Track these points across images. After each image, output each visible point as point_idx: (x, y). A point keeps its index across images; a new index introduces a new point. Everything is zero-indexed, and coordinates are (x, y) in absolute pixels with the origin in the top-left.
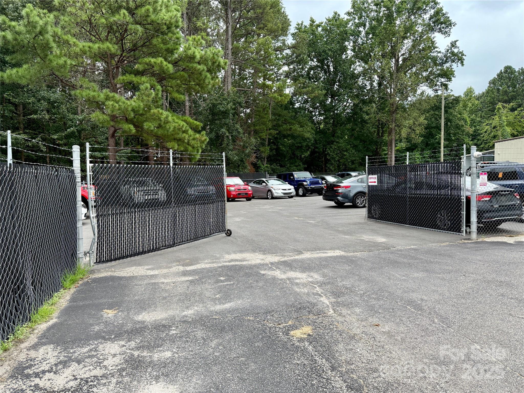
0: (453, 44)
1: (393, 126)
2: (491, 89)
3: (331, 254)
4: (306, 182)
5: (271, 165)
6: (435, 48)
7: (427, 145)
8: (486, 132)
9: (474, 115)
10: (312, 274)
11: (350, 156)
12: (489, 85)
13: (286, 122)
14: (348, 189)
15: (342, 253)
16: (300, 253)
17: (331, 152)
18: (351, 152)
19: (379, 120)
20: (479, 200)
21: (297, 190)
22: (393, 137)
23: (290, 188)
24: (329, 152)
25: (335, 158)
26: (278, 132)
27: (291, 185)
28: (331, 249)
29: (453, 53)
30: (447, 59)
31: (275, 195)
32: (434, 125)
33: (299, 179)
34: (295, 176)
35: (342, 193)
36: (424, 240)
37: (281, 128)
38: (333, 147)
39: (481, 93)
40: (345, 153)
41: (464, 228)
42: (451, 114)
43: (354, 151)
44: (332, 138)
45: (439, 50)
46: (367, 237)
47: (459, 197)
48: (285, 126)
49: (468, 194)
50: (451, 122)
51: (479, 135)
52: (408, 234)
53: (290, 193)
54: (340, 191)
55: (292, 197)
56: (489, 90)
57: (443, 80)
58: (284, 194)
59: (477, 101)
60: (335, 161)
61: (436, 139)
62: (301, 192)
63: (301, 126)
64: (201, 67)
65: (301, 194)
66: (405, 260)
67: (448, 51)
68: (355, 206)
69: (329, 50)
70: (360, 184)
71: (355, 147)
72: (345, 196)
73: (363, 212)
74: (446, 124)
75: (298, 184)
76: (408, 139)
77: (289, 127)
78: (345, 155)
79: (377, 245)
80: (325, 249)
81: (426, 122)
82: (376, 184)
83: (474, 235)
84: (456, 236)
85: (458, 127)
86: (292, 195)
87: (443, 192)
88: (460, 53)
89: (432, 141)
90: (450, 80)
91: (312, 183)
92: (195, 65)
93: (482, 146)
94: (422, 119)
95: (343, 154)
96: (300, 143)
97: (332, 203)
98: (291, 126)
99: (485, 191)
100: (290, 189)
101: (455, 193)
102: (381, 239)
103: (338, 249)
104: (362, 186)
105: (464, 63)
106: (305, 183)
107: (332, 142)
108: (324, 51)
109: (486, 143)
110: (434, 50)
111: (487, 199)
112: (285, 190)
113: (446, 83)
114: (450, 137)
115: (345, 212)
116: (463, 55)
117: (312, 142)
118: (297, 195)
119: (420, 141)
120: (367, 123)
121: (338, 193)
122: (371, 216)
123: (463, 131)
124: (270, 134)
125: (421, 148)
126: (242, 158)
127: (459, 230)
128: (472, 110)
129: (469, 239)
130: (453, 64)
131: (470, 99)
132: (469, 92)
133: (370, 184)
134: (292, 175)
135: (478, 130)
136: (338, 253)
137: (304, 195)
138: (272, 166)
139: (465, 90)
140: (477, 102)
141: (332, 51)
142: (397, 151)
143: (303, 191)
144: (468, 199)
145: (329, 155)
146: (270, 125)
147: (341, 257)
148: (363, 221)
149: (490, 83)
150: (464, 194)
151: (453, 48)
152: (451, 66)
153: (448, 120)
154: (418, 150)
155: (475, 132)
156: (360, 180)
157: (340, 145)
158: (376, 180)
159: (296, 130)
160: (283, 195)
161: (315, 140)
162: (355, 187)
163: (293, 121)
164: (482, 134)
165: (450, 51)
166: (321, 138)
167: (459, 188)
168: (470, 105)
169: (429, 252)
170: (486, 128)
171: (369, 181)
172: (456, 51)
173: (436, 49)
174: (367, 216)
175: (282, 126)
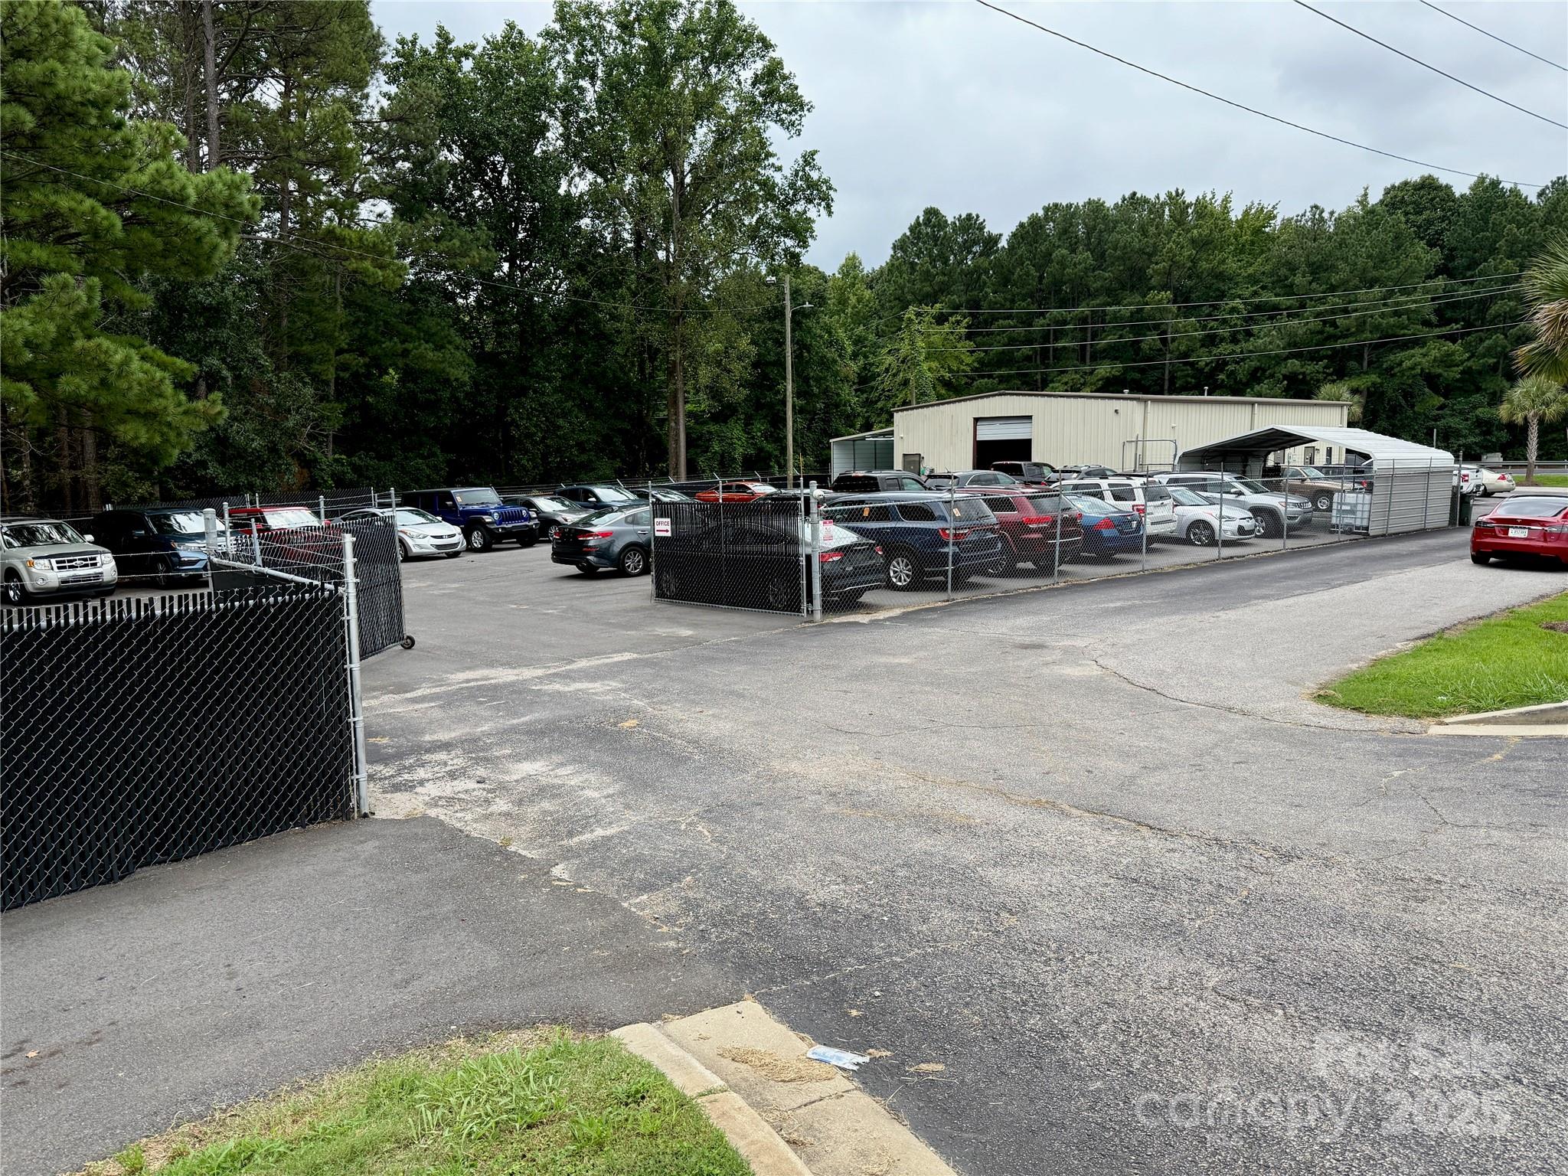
0: (808, 159)
1: (677, 356)
2: (896, 263)
3: (617, 658)
4: (490, 514)
5: (349, 456)
6: (769, 155)
7: (759, 406)
8: (887, 370)
9: (862, 327)
10: (607, 682)
11: (573, 431)
12: (892, 253)
13: (389, 331)
14: (608, 539)
15: (635, 656)
16: (571, 662)
17: (522, 419)
18: (574, 420)
19: (643, 339)
20: (822, 563)
21: (467, 534)
22: (680, 384)
23: (452, 533)
24: (516, 417)
25: (534, 434)
26: (367, 360)
27: (453, 523)
28: (615, 652)
29: (807, 178)
30: (794, 195)
31: (415, 550)
32: (772, 358)
33: (470, 508)
34: (459, 499)
35: (594, 547)
36: (749, 627)
37: (376, 347)
38: (528, 404)
39: (877, 268)
40: (561, 422)
41: (804, 606)
42: (809, 333)
43: (582, 417)
44: (522, 380)
45: (778, 164)
46: (662, 631)
47: (797, 555)
48: (387, 344)
49: (809, 551)
50: (809, 352)
51: (874, 377)
52: (726, 621)
53: (455, 545)
54: (591, 543)
55: (456, 555)
56: (893, 265)
57: (789, 242)
58: (438, 547)
59: (869, 291)
60: (535, 444)
61: (778, 392)
62: (477, 540)
63: (439, 347)
64: (201, 224)
65: (477, 545)
66: (725, 655)
67: (797, 175)
68: (621, 573)
69: (500, 132)
70: (630, 527)
71: (587, 407)
72: (603, 553)
73: (646, 583)
74: (798, 357)
75: (469, 521)
76: (715, 393)
77: (400, 347)
78: (559, 427)
79: (682, 641)
80: (605, 653)
81: (754, 349)
82: (669, 534)
83: (818, 616)
84: (796, 618)
85: (825, 363)
86: (458, 549)
87: (775, 548)
88: (826, 182)
89: (769, 397)
90: (804, 244)
91: (505, 518)
92: (186, 219)
93: (880, 405)
94: (744, 343)
95: (553, 423)
96: (433, 391)
97: (573, 569)
98: (407, 345)
99: (831, 547)
100: (454, 535)
101: (791, 549)
102: (686, 632)
103: (625, 650)
104: (635, 532)
105: (833, 209)
106: (488, 519)
107: (522, 391)
108: (487, 136)
109: (889, 398)
110: (766, 163)
111: (836, 559)
112: (441, 537)
113: (798, 250)
114: (809, 386)
115: (609, 588)
116: (830, 188)
117: (467, 388)
118: (470, 549)
119: (742, 397)
120: (614, 343)
121: (587, 547)
122: (661, 593)
123: (836, 374)
124: (343, 367)
125: (746, 414)
126: (272, 442)
127: (799, 610)
128: (858, 312)
129: (811, 622)
130: (810, 206)
131: (853, 285)
132: (851, 266)
133: (657, 534)
134: (451, 497)
135: (872, 365)
136: (627, 656)
137: (486, 548)
138: (355, 459)
139: (843, 261)
140: (867, 293)
141: (507, 136)
142: (690, 415)
143: (483, 536)
144: (809, 558)
145: (518, 427)
146: (343, 339)
147: (635, 660)
148: (647, 603)
149: (894, 247)
150: (804, 551)
151: (807, 168)
152: (805, 212)
153: (801, 346)
154: (739, 419)
155: (865, 368)
156: (630, 519)
157: (546, 399)
158: (669, 528)
159: (422, 357)
160: (434, 550)
161: (476, 384)
162: (621, 534)
163: (408, 329)
164: (879, 375)
165: (801, 173)
166: (491, 377)
167: (795, 541)
168: (853, 300)
169: (755, 642)
170: (888, 362)
171: (657, 528)
172: (814, 175)
173: (771, 160)
174: (654, 593)
175: (379, 342)
